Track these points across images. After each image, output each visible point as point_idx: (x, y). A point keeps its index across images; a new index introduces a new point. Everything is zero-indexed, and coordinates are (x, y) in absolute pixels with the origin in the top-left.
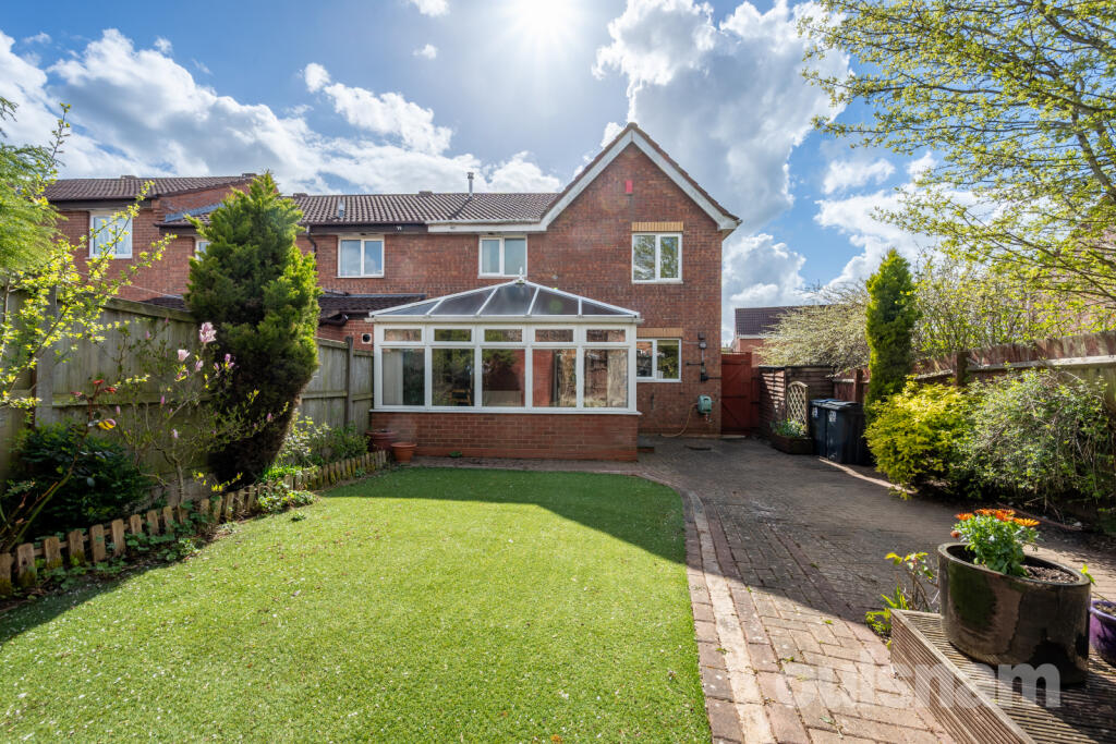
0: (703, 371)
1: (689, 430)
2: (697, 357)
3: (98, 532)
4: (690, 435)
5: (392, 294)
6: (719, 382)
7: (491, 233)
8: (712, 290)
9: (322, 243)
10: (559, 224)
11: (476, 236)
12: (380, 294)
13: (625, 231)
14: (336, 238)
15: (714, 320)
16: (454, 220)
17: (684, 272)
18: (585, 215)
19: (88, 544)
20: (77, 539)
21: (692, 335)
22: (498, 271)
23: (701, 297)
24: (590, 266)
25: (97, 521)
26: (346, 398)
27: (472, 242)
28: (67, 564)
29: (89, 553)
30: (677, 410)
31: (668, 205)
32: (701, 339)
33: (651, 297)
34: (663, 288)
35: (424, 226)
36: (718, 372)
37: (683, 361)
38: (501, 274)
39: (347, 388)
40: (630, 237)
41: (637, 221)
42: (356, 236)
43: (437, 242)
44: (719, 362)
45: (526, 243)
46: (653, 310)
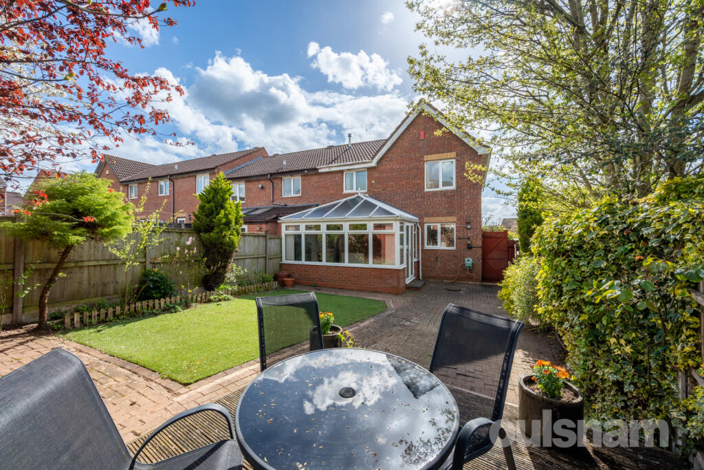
0: (469, 242)
1: (459, 279)
2: (465, 235)
3: (157, 301)
4: (461, 282)
5: (304, 204)
6: (480, 249)
7: (349, 170)
8: (475, 193)
9: (275, 182)
10: (384, 162)
11: (342, 172)
12: (299, 204)
13: (420, 161)
14: (281, 178)
15: (477, 211)
16: (330, 165)
17: (457, 182)
18: (397, 154)
19: (154, 304)
20: (151, 303)
21: (462, 221)
22: (352, 189)
23: (468, 197)
24: (400, 183)
25: (157, 298)
26: (265, 257)
27: (340, 175)
28: (148, 309)
29: (154, 307)
30: (453, 266)
31: (446, 142)
32: (468, 223)
33: (435, 199)
34: (444, 193)
35: (316, 169)
36: (479, 243)
37: (456, 236)
38: (354, 191)
39: (266, 253)
40: (424, 164)
41: (427, 154)
42: (289, 177)
43: (324, 176)
44: (480, 237)
45: (366, 173)
46: (437, 207)
